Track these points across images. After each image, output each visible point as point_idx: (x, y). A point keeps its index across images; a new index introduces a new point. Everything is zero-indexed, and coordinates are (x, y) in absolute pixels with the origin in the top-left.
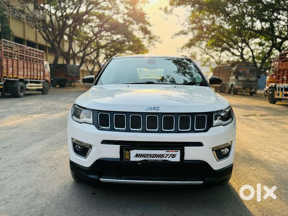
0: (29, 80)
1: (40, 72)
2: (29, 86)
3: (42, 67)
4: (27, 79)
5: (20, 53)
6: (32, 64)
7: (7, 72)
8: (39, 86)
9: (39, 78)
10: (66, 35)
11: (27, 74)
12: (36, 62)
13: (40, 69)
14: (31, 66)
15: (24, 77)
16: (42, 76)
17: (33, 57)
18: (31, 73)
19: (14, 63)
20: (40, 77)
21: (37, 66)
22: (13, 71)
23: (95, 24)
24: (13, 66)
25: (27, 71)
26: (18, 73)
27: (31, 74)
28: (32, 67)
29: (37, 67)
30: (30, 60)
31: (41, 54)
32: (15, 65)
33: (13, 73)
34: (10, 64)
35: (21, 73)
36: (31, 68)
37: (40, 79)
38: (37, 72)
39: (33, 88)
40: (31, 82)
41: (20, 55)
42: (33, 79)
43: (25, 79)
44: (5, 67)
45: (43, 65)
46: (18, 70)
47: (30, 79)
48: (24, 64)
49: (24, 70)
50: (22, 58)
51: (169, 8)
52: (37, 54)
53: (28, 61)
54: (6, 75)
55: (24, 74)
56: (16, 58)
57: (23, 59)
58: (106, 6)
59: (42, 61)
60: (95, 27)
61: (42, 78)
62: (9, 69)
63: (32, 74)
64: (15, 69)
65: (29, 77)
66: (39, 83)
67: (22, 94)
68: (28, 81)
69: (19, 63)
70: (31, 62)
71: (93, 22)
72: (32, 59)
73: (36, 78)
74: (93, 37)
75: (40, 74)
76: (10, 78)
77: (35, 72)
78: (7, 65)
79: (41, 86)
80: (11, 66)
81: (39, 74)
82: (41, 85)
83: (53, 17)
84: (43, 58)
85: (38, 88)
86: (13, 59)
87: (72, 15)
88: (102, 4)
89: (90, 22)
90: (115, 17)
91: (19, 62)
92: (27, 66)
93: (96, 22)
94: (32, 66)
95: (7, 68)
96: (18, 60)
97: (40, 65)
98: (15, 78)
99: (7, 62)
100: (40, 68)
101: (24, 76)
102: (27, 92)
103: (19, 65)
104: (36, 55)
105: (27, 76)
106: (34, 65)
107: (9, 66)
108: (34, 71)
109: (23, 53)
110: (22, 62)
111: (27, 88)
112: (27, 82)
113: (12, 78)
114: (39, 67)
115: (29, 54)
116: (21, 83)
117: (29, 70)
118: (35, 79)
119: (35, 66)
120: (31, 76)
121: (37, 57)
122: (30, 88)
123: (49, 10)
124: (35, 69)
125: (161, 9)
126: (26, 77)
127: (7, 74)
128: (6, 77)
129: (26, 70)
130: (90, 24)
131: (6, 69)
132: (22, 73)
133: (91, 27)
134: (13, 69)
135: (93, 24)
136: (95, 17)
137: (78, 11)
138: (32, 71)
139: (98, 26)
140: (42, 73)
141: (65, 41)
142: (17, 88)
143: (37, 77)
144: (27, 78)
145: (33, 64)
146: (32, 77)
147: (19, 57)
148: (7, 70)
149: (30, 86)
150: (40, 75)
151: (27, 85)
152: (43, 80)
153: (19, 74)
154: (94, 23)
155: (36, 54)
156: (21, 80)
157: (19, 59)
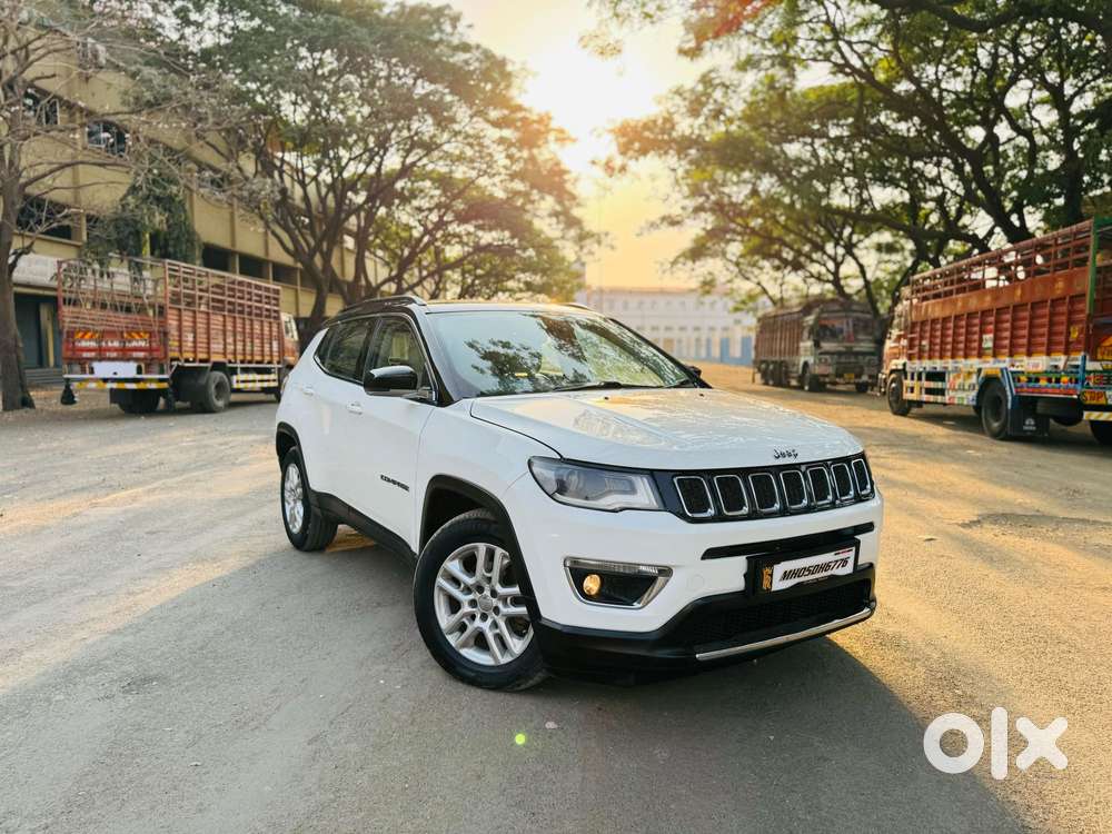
0: (239, 365)
1: (271, 344)
2: (239, 380)
3: (275, 329)
4: (235, 362)
5: (213, 293)
6: (247, 322)
7: (180, 346)
8: (268, 381)
9: (267, 359)
10: (350, 233)
11: (235, 350)
12: (257, 315)
13: (271, 335)
14: (244, 328)
15: (225, 357)
16: (275, 354)
17: (249, 303)
18: (244, 346)
19: (198, 320)
20: (271, 355)
21: (262, 326)
22: (195, 342)
23: (429, 202)
24: (195, 332)
25: (235, 341)
26: (209, 348)
27: (244, 350)
28: (248, 331)
29: (262, 330)
30: (241, 312)
31: (271, 295)
32: (201, 327)
33: (195, 347)
34: (187, 323)
35: (217, 346)
36: (244, 333)
37: (270, 363)
38: (262, 343)
39: (250, 385)
40: (245, 370)
41: (214, 300)
42: (250, 362)
43: (230, 362)
44: (174, 332)
45: (279, 324)
46: (208, 338)
47: (242, 362)
48: (224, 321)
49: (225, 340)
50: (218, 306)
51: (618, 161)
52: (260, 296)
53: (237, 315)
54: (176, 354)
55: (225, 348)
56: (203, 308)
57: (222, 309)
58: (457, 152)
59: (275, 311)
60: (430, 210)
61: (276, 359)
62: (184, 339)
63: (248, 348)
64: (202, 338)
65: (240, 357)
66: (267, 371)
67: (220, 403)
68: (236, 368)
69: (212, 322)
70: (246, 316)
71: (423, 198)
72: (247, 310)
73: (258, 358)
74: (423, 237)
75: (271, 347)
76: (187, 361)
77: (257, 341)
78: (180, 328)
79: (274, 380)
80: (190, 329)
81: (267, 348)
82: (273, 376)
83: (312, 188)
84: (277, 305)
85: (265, 385)
86: (194, 312)
87: (363, 180)
88: (446, 147)
89: (415, 197)
90: (483, 181)
91: (212, 317)
92: (235, 327)
93: (432, 197)
94: (248, 327)
95: (180, 336)
96: (208, 314)
97: (270, 323)
98: (201, 361)
99: (180, 320)
100: (271, 331)
101: (224, 354)
102: (234, 397)
103: (212, 326)
104: (258, 298)
105: (235, 353)
106: (252, 325)
107: (184, 329)
108: (252, 342)
109: (223, 294)
110: (221, 319)
111: (235, 386)
112: (233, 371)
113: (194, 361)
114: (266, 329)
115: (238, 294)
116: (218, 375)
117: (239, 338)
118: (258, 362)
119: (257, 326)
120: (244, 354)
121: (260, 302)
122: (241, 386)
123: (300, 166)
124: (255, 336)
125: (593, 163)
126: (230, 357)
127: (181, 351)
128: (177, 359)
129: (230, 340)
130: (415, 203)
131: (177, 338)
132: (221, 346)
133: (419, 209)
134: (195, 337)
135: (424, 203)
136: (428, 183)
137: (379, 169)
138: (248, 340)
139: (438, 206)
140: (275, 344)
141: (348, 250)
142: (206, 387)
143: (263, 355)
144: (235, 358)
145: (252, 320)
146: (249, 358)
147: (211, 304)
148: (180, 341)
149: (243, 382)
150: (271, 351)
151: (235, 378)
152: (279, 363)
153: (212, 350)
154: (427, 199)
155: (257, 295)
156: (218, 366)
157: (211, 311)
